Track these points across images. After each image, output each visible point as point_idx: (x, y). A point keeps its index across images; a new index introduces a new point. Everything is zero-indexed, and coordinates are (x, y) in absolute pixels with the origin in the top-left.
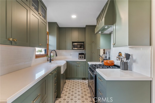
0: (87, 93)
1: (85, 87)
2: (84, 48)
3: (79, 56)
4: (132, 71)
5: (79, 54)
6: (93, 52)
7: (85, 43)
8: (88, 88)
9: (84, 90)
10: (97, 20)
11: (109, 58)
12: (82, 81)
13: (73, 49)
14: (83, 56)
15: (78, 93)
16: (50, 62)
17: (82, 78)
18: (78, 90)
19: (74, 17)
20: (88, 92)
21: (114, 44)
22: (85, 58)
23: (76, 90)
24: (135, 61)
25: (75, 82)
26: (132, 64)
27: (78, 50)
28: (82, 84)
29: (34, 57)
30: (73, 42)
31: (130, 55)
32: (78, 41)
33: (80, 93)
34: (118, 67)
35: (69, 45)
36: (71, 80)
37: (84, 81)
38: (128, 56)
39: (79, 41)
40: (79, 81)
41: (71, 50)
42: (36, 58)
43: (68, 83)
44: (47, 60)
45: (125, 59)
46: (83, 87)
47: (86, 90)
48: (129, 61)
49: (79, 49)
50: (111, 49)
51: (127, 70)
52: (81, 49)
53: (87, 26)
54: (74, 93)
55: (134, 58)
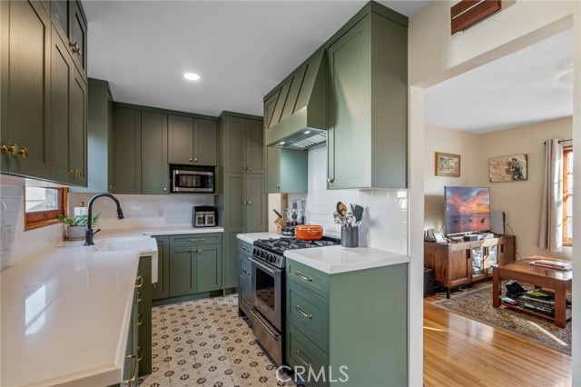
0: (240, 336)
1: (229, 319)
2: (214, 189)
3: (197, 216)
4: (366, 247)
5: (197, 209)
6: (247, 203)
7: (217, 170)
8: (241, 320)
9: (227, 328)
10: (267, 103)
11: (303, 218)
12: (210, 302)
13: (172, 191)
15: (211, 343)
16: (89, 243)
17: (211, 292)
18: (206, 333)
20: (242, 331)
21: (332, 182)
22: (217, 224)
23: (200, 334)
24: (373, 223)
25: (187, 309)
26: (367, 231)
27: (190, 196)
28: (213, 311)
30: (173, 167)
31: (362, 209)
32: (191, 163)
33: (219, 341)
34: (336, 242)
35: (159, 174)
36: (167, 307)
37: (216, 300)
38: (358, 212)
39: (195, 164)
40: (200, 302)
41: (164, 193)
42: (26, 230)
43: (161, 317)
44: (61, 236)
45: (354, 218)
46: (222, 320)
47: (233, 327)
48: (360, 224)
49: (197, 190)
50: (307, 192)
51: (357, 246)
52: (205, 190)
53: (226, 114)
54: (196, 346)
55: (373, 215)
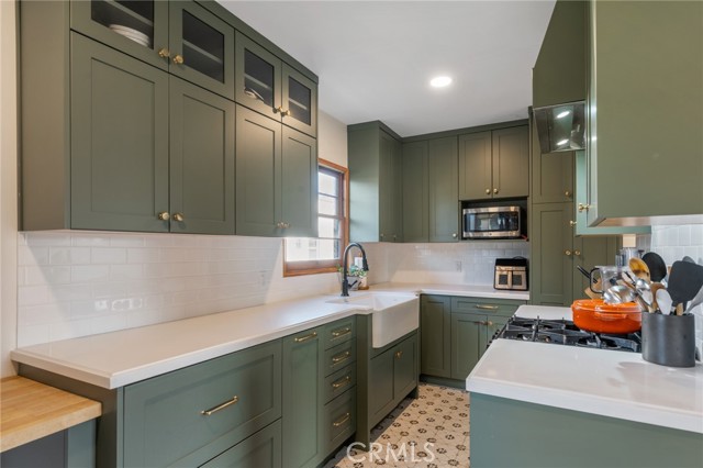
2: (524, 232)
3: (498, 273)
6: (573, 253)
7: (528, 201)
13: (461, 238)
14: (520, 271)
15: (452, 454)
16: (345, 293)
18: (459, 440)
19: (441, 82)
22: (528, 287)
23: (451, 437)
29: (279, 269)
30: (464, 205)
36: (449, 390)
39: (495, 196)
41: (453, 240)
42: (285, 276)
43: (430, 399)
49: (494, 235)
